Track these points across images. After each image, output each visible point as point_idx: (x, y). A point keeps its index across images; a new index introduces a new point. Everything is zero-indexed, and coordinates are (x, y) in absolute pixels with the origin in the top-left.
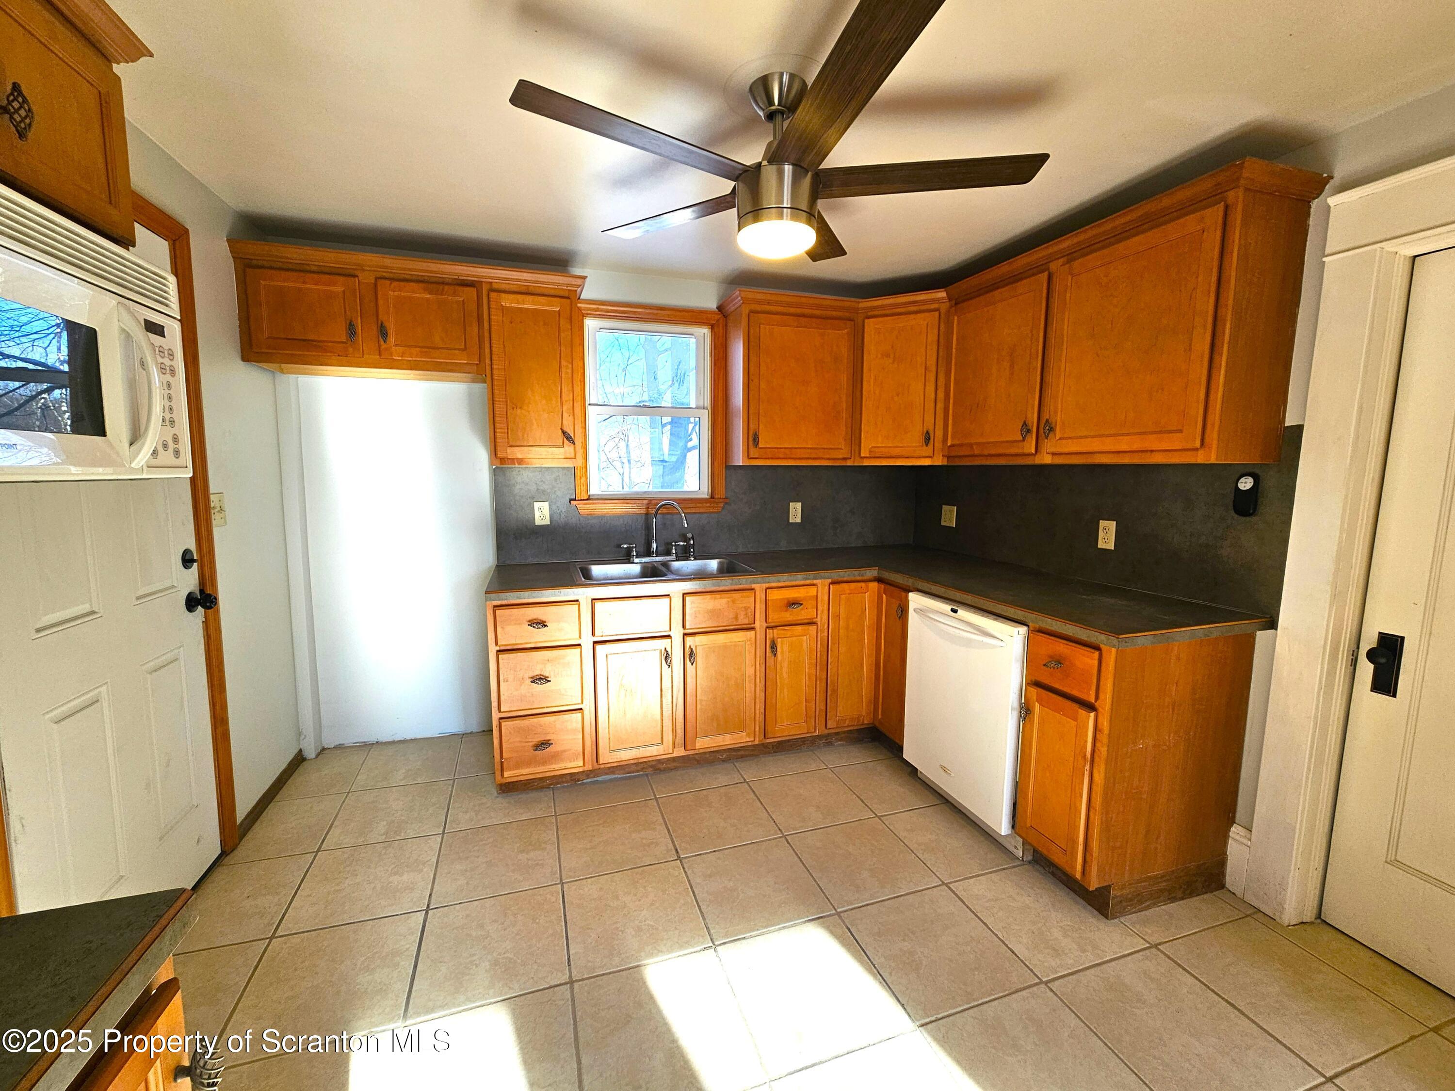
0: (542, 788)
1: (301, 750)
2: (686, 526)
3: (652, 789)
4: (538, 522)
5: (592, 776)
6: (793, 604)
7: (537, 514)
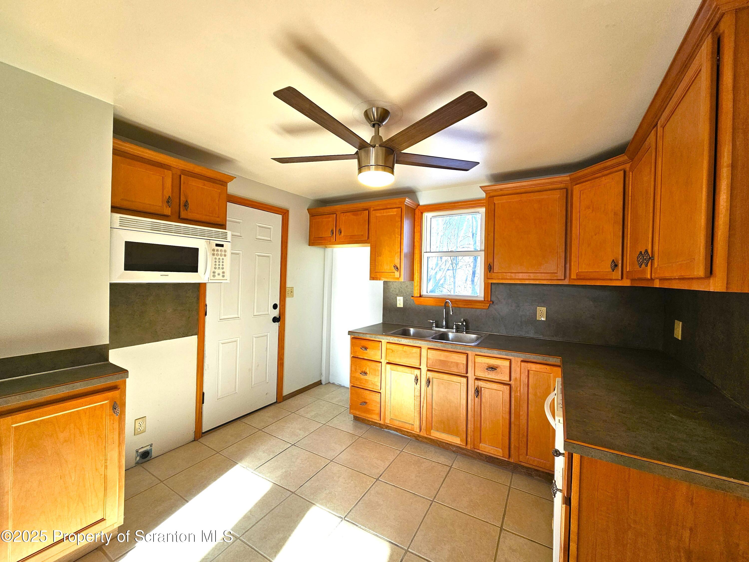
0: (368, 424)
1: (321, 380)
2: (452, 314)
3: (406, 446)
4: (398, 306)
5: (388, 428)
6: (492, 368)
7: (398, 302)
